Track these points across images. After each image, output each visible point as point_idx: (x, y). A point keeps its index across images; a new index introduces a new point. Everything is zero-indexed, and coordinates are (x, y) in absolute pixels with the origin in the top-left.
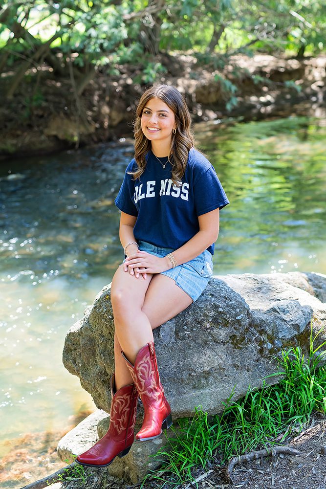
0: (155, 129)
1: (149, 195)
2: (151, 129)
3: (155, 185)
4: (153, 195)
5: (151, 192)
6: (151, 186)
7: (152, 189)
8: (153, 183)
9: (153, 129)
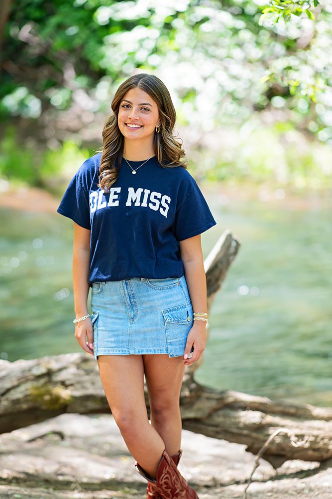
0: (136, 126)
1: (111, 204)
2: (131, 126)
3: (120, 192)
4: (117, 204)
5: (114, 200)
6: (115, 193)
7: (116, 197)
8: (118, 190)
9: (134, 126)
